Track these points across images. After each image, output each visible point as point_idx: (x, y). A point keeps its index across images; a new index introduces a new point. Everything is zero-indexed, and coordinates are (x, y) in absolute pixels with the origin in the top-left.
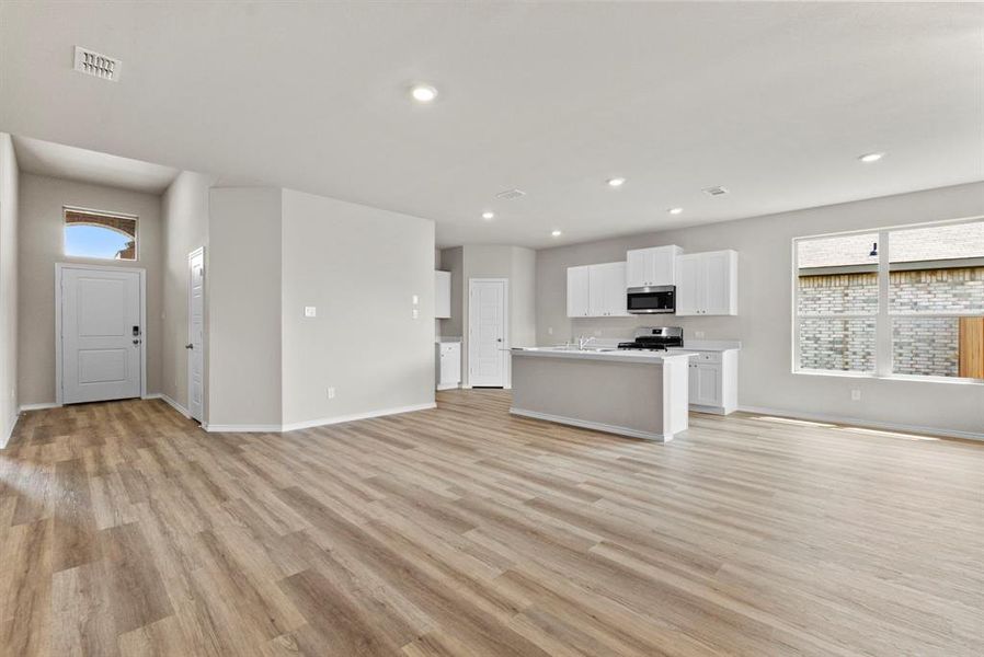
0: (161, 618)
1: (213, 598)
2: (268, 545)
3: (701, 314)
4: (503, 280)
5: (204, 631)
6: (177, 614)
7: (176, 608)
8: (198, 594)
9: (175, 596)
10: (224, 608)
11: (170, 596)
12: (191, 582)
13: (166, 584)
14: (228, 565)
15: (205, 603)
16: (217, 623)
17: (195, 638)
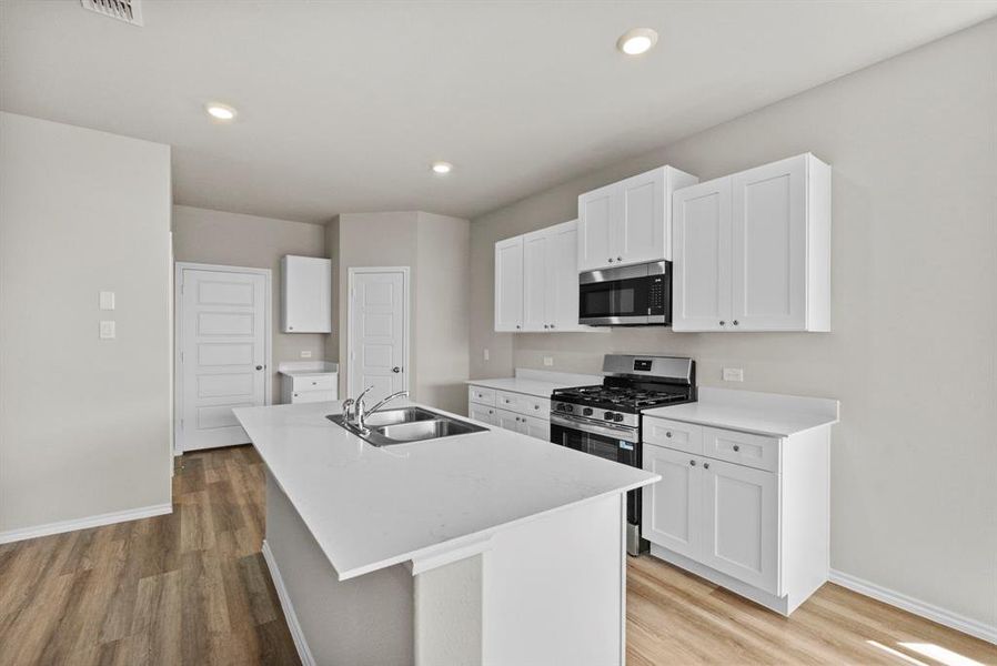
3: (729, 327)
4: (401, 269)
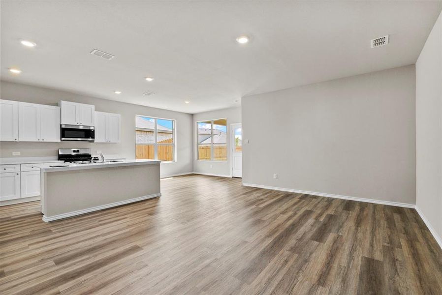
0: (367, 258)
1: (347, 252)
2: (308, 255)
5: (356, 246)
6: (361, 255)
7: (360, 257)
8: (350, 257)
9: (358, 262)
10: (346, 248)
11: (360, 263)
12: (349, 263)
13: (359, 268)
14: (331, 259)
15: (350, 252)
16: (351, 246)
17: (360, 246)
